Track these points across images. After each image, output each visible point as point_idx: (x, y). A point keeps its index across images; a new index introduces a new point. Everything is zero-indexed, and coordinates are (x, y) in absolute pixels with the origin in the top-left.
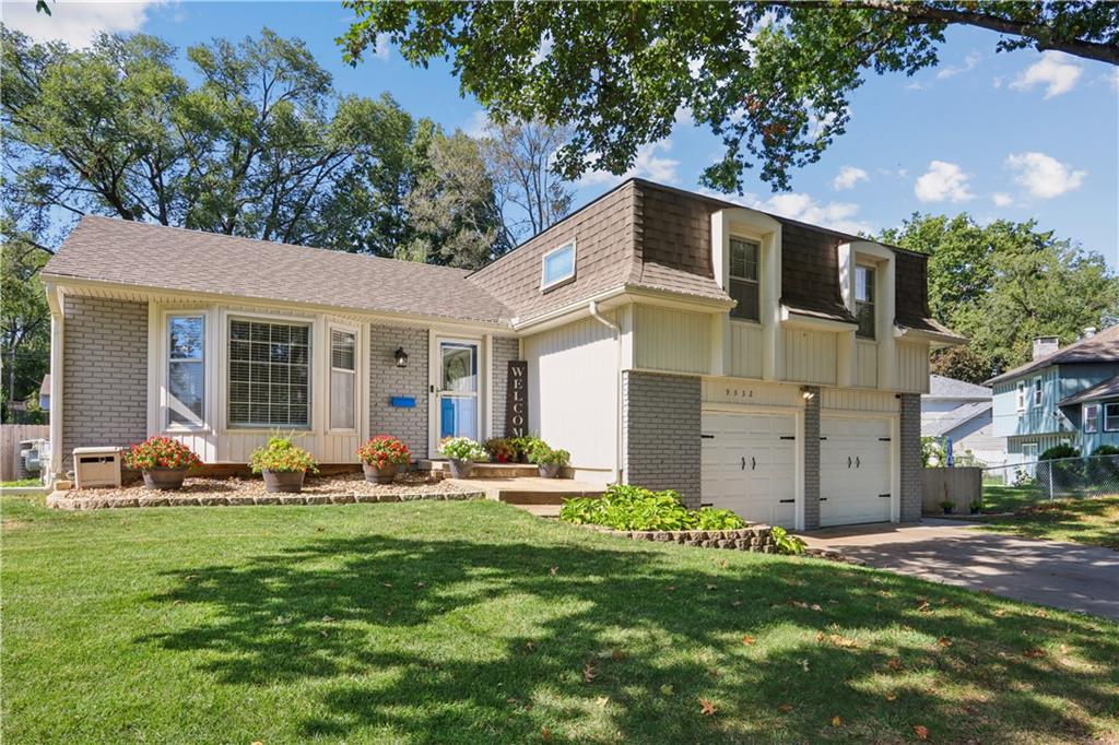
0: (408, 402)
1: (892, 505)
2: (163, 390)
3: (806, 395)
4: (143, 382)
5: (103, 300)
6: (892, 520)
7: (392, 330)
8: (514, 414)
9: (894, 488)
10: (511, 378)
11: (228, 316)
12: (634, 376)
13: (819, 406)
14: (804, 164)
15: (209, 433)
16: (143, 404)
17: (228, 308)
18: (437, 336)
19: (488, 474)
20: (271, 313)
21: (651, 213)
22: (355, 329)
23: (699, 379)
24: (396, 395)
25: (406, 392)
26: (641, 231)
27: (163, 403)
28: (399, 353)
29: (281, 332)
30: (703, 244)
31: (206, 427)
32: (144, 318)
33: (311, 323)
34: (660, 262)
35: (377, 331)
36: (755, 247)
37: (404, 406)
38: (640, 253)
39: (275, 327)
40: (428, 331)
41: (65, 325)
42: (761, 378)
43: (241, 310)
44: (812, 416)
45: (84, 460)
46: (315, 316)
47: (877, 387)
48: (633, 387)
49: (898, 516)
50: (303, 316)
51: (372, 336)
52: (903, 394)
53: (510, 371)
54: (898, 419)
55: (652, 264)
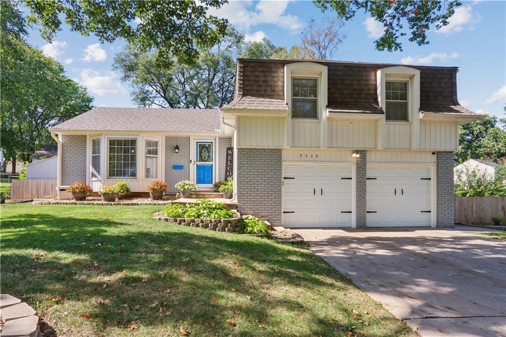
0: (180, 167)
1: (432, 217)
2: (91, 166)
3: (354, 155)
4: (85, 163)
5: (73, 136)
6: (432, 226)
7: (174, 138)
8: (228, 171)
9: (433, 208)
10: (228, 155)
11: (108, 138)
12: (240, 150)
13: (365, 161)
14: (441, 26)
15: (101, 180)
16: (85, 171)
17: (107, 135)
18: (194, 139)
19: (201, 197)
20: (123, 135)
21: (248, 73)
22: (158, 139)
23: (281, 150)
24: (176, 165)
25: (179, 163)
26: (242, 82)
27: (91, 171)
28: (177, 148)
29: (126, 142)
30: (280, 83)
31: (101, 179)
32: (85, 141)
33: (137, 138)
34: (252, 95)
35: (168, 139)
36: (315, 80)
37: (179, 169)
38: (242, 93)
39: (124, 140)
40: (189, 138)
41: (63, 145)
42: (319, 148)
43: (112, 135)
44: (361, 166)
45: (61, 190)
46: (138, 135)
47: (410, 149)
48: (240, 155)
49: (435, 224)
50: (134, 135)
51: (166, 141)
52: (438, 152)
53: (227, 152)
54: (435, 166)
55: (248, 97)
